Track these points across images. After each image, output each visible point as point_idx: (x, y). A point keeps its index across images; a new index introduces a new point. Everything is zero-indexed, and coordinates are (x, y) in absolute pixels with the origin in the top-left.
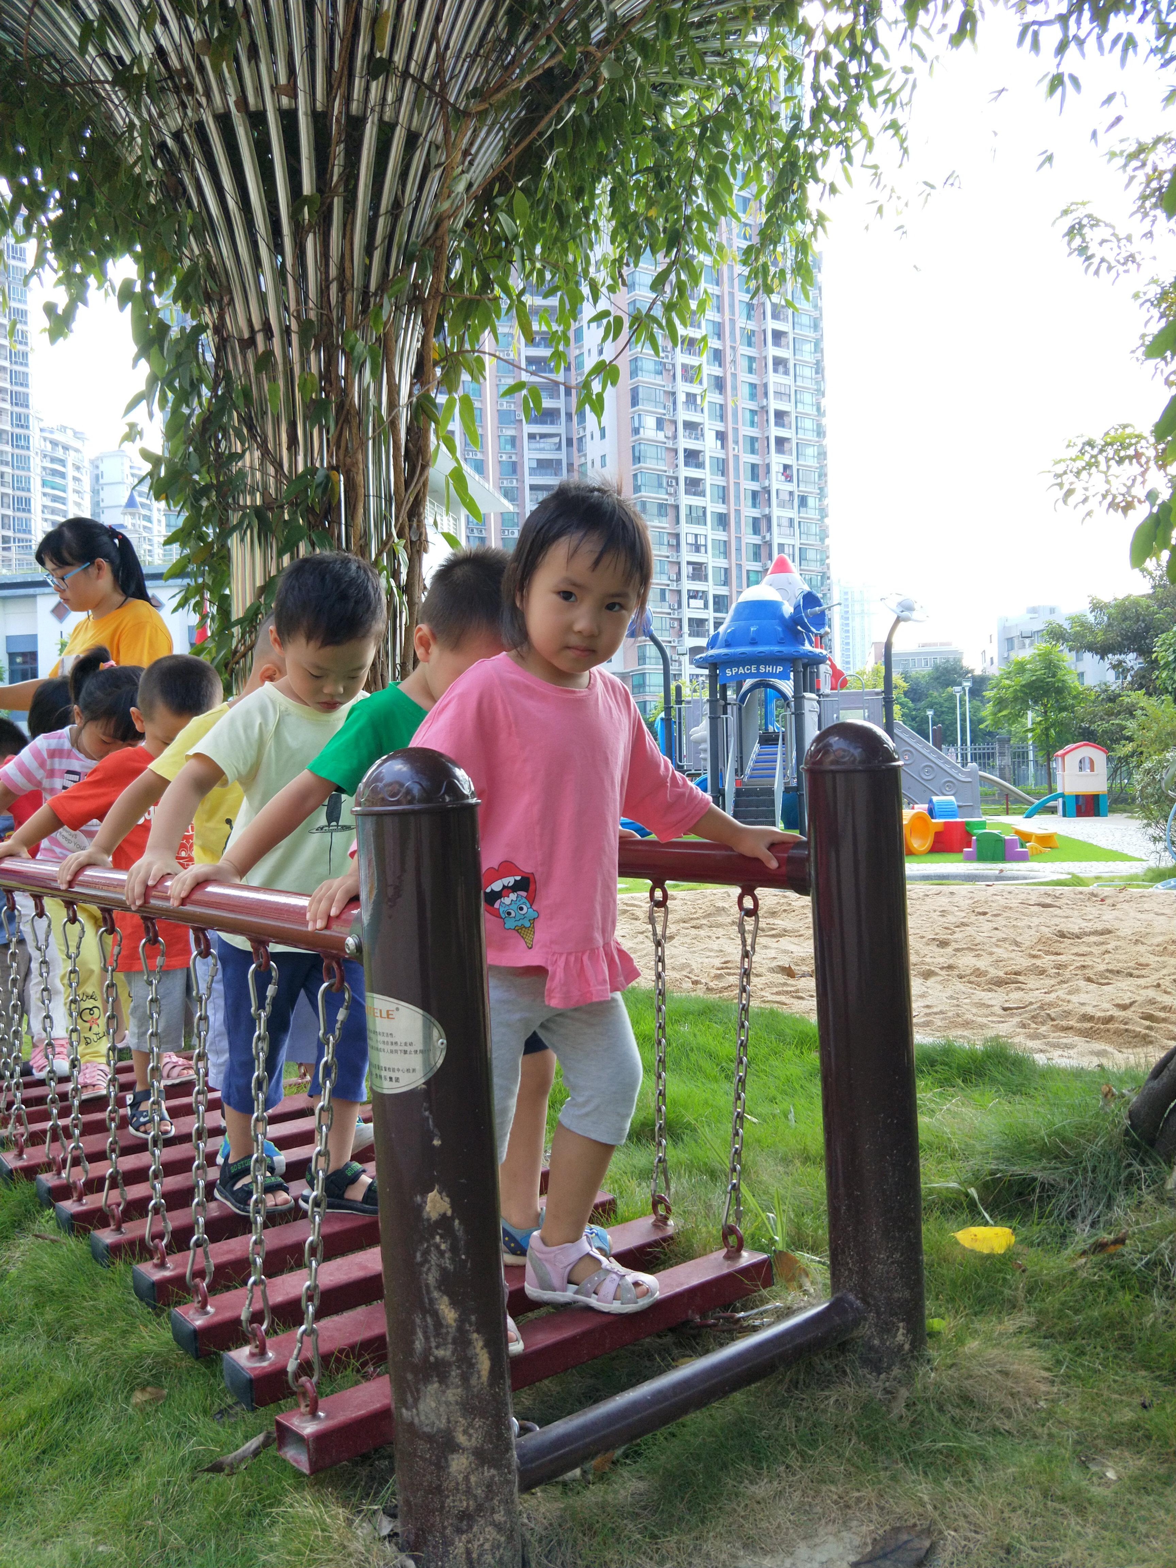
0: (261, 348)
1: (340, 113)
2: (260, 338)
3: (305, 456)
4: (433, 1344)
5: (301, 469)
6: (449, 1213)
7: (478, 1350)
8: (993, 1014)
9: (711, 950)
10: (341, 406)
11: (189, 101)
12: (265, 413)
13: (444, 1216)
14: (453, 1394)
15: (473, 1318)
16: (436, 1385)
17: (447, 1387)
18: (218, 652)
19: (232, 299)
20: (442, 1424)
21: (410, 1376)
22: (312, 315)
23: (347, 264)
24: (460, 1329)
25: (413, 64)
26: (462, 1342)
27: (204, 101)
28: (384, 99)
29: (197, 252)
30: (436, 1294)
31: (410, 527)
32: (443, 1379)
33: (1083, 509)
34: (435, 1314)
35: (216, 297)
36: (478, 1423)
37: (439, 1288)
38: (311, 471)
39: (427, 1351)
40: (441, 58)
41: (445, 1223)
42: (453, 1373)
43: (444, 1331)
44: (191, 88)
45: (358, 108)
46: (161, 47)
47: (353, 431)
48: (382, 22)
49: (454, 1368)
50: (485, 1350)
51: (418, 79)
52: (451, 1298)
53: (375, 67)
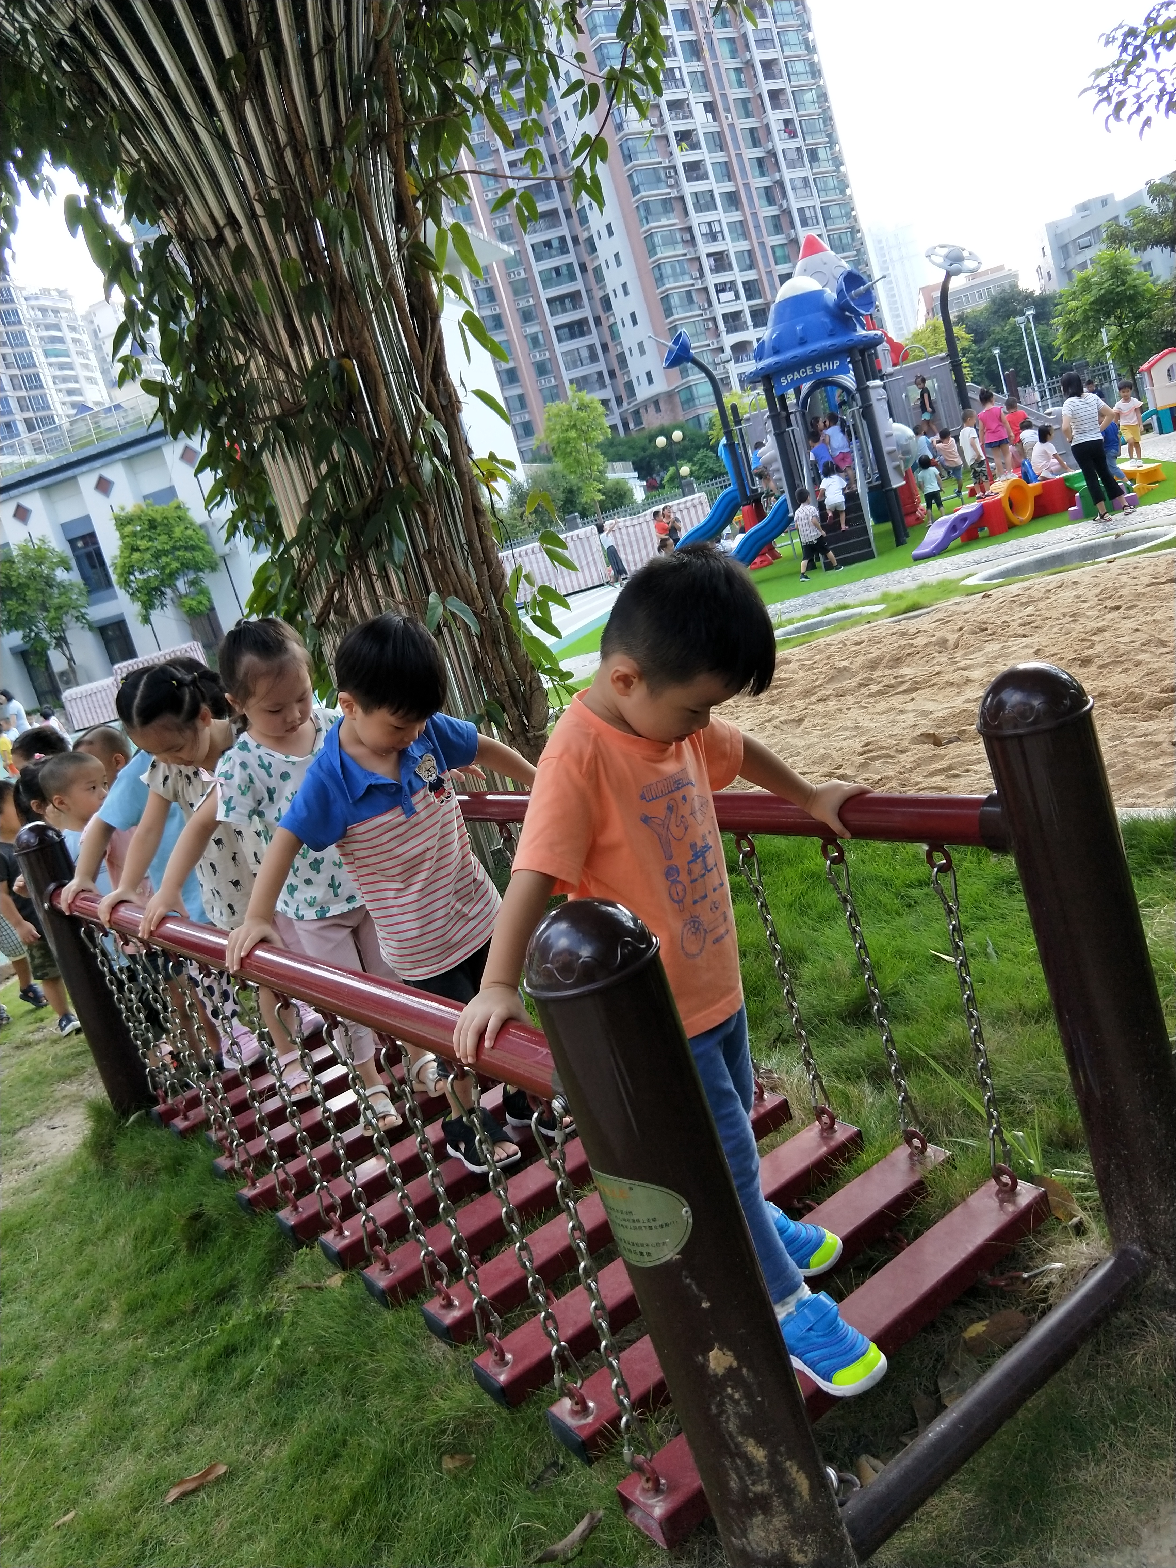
0: (233, 244)
2: (228, 233)
3: (311, 348)
4: (749, 1482)
5: (310, 364)
6: (735, 1364)
7: (794, 1475)
8: (1163, 754)
9: (847, 729)
10: (332, 285)
12: (256, 313)
13: (730, 1369)
14: (779, 1522)
15: (782, 1449)
16: (761, 1517)
17: (773, 1516)
18: (283, 579)
19: (186, 197)
20: (776, 1549)
21: (732, 1511)
22: (276, 194)
23: (295, 124)
24: (772, 1462)
26: (777, 1472)
29: (137, 157)
30: (740, 1439)
31: (437, 392)
32: (766, 1510)
33: (1138, 120)
34: (744, 1456)
35: (168, 198)
36: (810, 1538)
37: (742, 1433)
38: (321, 364)
39: (744, 1489)
41: (733, 1374)
42: (775, 1503)
43: (756, 1469)
47: (353, 308)
49: (775, 1498)
50: (801, 1472)
52: (756, 1438)
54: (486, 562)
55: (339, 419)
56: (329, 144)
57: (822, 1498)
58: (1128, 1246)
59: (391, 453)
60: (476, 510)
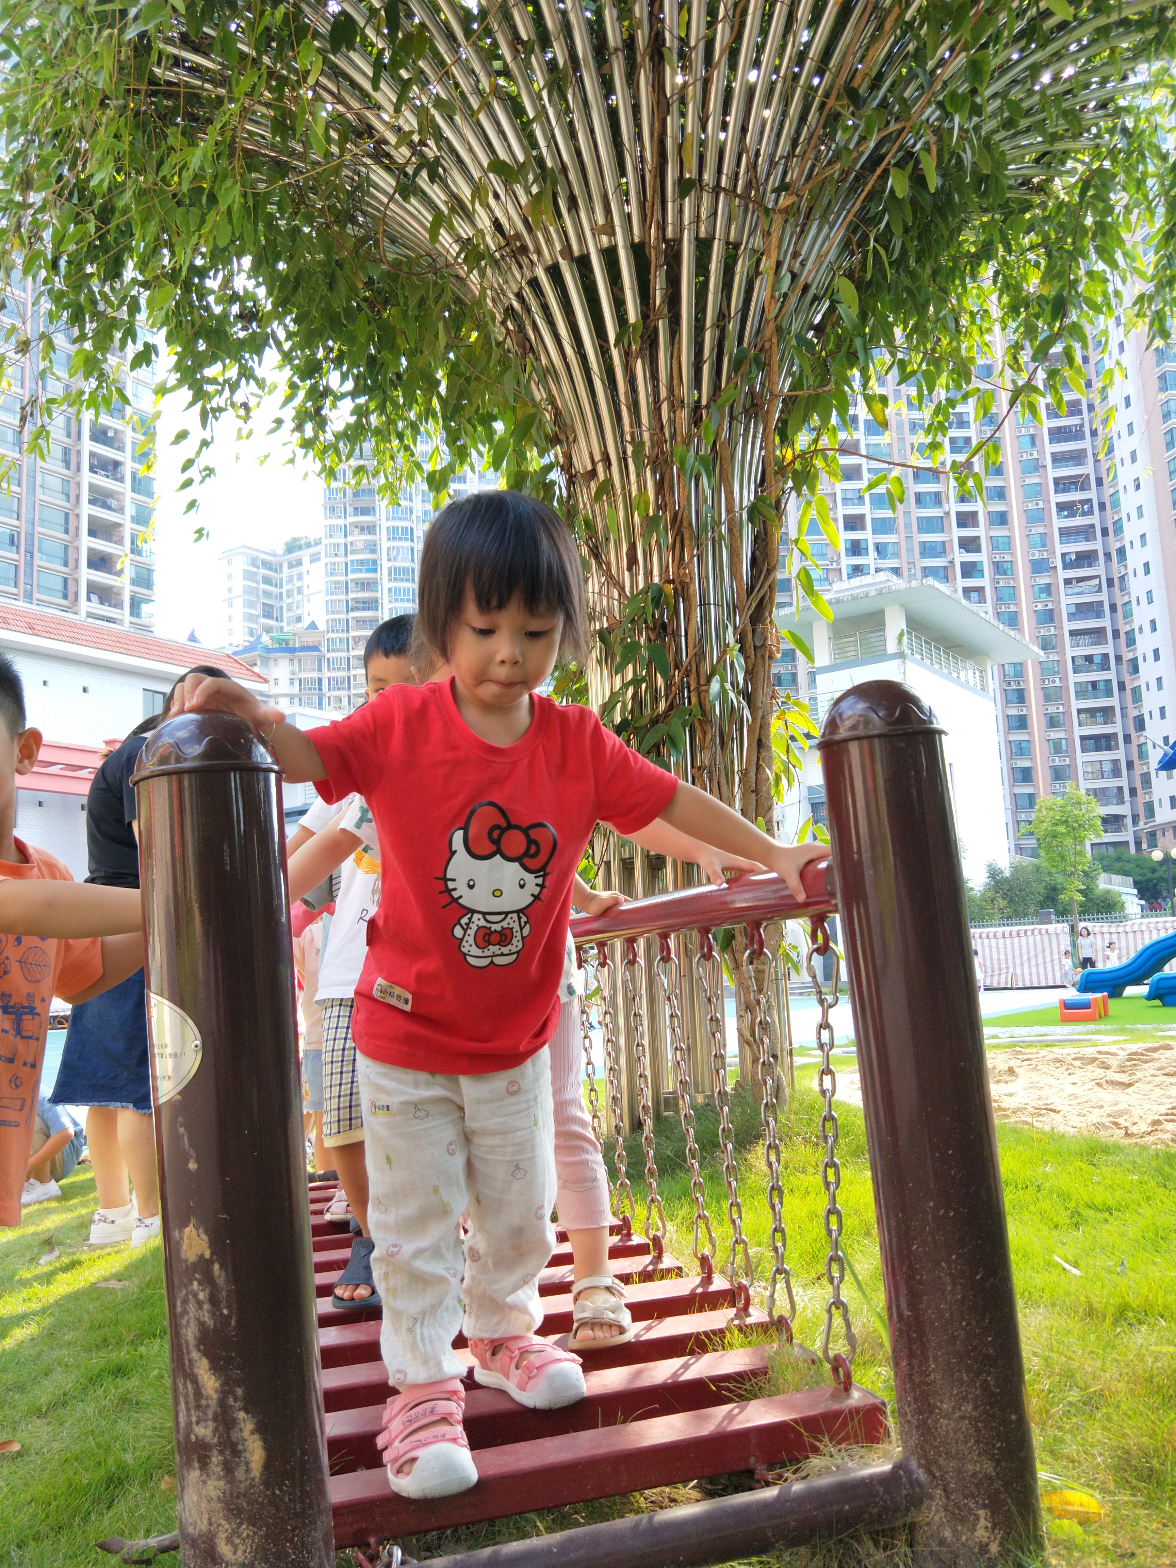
0: (602, 477)
1: (657, 238)
2: (600, 468)
3: (645, 573)
4: (194, 1419)
5: (641, 585)
7: (246, 1434)
10: (674, 520)
11: (524, 261)
12: (607, 539)
13: (201, 1257)
14: (215, 1487)
15: (239, 1391)
17: (209, 1476)
19: (575, 437)
20: (203, 1526)
22: (646, 439)
23: (676, 382)
24: (222, 1403)
25: (724, 178)
26: (226, 1420)
27: (534, 257)
28: (698, 217)
30: (195, 1355)
31: (754, 631)
32: (204, 1465)
34: (195, 1381)
35: (562, 437)
36: (245, 1529)
37: (197, 1347)
39: (189, 1427)
40: (753, 166)
41: (203, 1266)
42: (214, 1459)
43: (204, 1402)
44: (524, 249)
45: (674, 231)
46: (497, 219)
47: (686, 542)
48: (687, 145)
49: (215, 1452)
50: (257, 1436)
51: (731, 192)
52: (211, 1361)
53: (685, 187)
54: (756, 791)
55: (652, 637)
56: (704, 402)
57: (281, 1490)
58: (907, 1459)
59: (688, 674)
60: (761, 744)
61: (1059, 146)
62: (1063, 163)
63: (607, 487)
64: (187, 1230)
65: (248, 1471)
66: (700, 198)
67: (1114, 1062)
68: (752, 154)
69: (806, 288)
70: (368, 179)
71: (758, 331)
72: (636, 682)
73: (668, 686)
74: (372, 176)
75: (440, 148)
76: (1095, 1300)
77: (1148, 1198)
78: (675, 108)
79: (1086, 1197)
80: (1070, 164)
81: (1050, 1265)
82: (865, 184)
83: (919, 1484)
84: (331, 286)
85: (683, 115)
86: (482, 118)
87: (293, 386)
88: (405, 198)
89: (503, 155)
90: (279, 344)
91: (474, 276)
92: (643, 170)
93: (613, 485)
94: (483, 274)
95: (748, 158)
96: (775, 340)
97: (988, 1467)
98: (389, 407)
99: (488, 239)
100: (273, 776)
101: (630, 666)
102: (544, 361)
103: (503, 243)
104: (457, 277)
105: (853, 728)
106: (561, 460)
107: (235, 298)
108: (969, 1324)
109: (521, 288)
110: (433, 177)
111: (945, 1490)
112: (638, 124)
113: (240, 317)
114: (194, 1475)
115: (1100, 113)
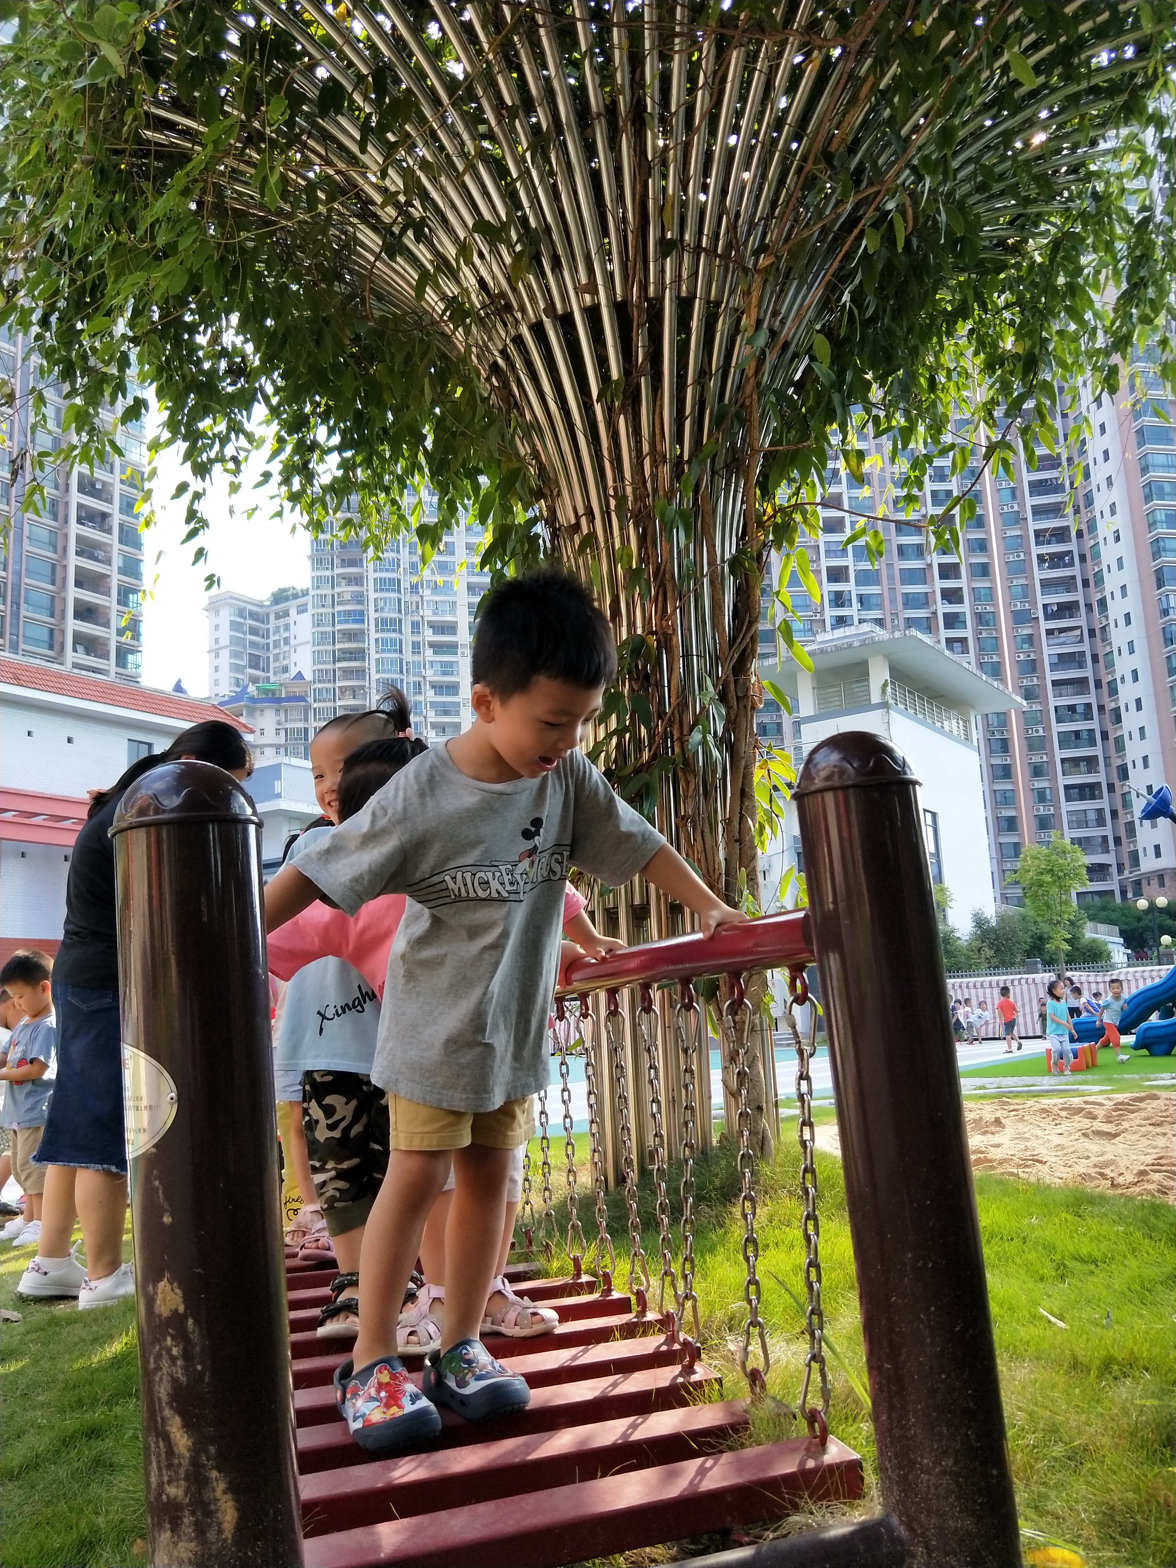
0: (585, 530)
1: (639, 297)
2: (584, 521)
4: (166, 1479)
7: (218, 1493)
11: (509, 319)
13: (176, 1312)
14: (186, 1549)
15: (212, 1449)
16: (169, 1534)
17: (180, 1538)
19: (559, 491)
22: (629, 493)
23: (658, 438)
24: (195, 1462)
25: (704, 239)
26: (198, 1479)
27: (519, 315)
28: (680, 276)
31: (736, 681)
34: (166, 1438)
35: (546, 491)
37: (170, 1403)
38: (634, 638)
39: (161, 1487)
40: (733, 228)
41: (176, 1320)
42: (186, 1520)
43: (176, 1461)
44: (508, 308)
45: (656, 290)
46: (482, 278)
47: (669, 595)
48: (668, 207)
49: (187, 1513)
50: (228, 1496)
51: (712, 252)
52: (183, 1418)
53: (666, 247)
54: (740, 841)
55: (636, 687)
56: (686, 458)
57: (253, 1551)
58: (888, 1515)
59: (670, 724)
60: (744, 794)
61: (1032, 210)
62: (1037, 226)
63: (590, 540)
64: (161, 1284)
65: (220, 1531)
66: (681, 258)
67: (1100, 1112)
68: (732, 216)
69: (786, 345)
70: (355, 238)
71: (739, 387)
72: (619, 732)
73: (651, 736)
74: (359, 235)
75: (425, 209)
76: (1080, 1353)
77: (1134, 1249)
78: (656, 170)
79: (1071, 1249)
80: (1043, 227)
81: (1035, 1318)
82: (843, 245)
83: (900, 1540)
84: (318, 343)
85: (665, 177)
86: (467, 179)
87: (281, 440)
88: (392, 257)
89: (487, 216)
90: (267, 399)
91: (460, 334)
92: (625, 231)
93: (596, 538)
94: (468, 332)
95: (728, 219)
96: (755, 397)
97: (969, 1524)
98: (376, 462)
99: (473, 297)
100: (252, 828)
101: (614, 716)
102: (528, 417)
103: (488, 302)
104: (443, 334)
105: (828, 778)
106: (545, 514)
107: (224, 353)
108: (948, 1376)
109: (506, 345)
110: (419, 237)
111: (926, 1547)
112: (620, 187)
113: (229, 371)
114: (165, 1536)
115: (1071, 177)
